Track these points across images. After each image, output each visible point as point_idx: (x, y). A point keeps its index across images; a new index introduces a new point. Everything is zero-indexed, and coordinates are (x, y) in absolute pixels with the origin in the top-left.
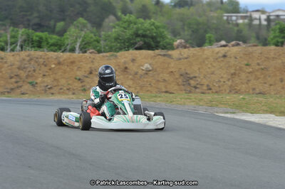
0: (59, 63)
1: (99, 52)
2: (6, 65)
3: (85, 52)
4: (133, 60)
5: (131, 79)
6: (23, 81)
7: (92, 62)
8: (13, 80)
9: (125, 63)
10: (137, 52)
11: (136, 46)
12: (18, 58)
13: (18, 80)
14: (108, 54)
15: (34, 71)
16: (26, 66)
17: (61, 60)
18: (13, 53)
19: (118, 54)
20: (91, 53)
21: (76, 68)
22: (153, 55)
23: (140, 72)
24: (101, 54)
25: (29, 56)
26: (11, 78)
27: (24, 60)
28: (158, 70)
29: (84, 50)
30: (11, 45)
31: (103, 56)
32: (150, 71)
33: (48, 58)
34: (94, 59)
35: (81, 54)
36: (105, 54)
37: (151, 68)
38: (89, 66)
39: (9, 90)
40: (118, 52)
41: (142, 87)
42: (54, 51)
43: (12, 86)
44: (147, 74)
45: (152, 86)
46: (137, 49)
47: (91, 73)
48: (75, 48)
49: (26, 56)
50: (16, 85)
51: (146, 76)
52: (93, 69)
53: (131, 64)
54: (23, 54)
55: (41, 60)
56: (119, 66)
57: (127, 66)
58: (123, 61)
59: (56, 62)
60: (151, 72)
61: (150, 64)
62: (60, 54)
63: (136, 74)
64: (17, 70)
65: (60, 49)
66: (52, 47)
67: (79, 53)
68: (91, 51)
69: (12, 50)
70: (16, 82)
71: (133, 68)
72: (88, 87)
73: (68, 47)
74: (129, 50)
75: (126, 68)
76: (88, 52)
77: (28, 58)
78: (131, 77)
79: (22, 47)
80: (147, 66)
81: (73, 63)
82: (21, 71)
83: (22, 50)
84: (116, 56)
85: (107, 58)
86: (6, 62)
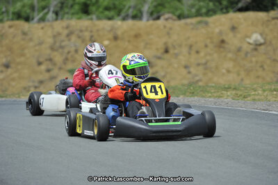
0: (116, 38)
1: (180, 17)
2: (31, 44)
3: (158, 18)
4: (233, 28)
5: (231, 59)
6: (60, 69)
7: (168, 34)
8: (43, 67)
9: (221, 33)
10: (240, 15)
11: (240, 5)
12: (49, 32)
13: (50, 67)
14: (194, 20)
15: (76, 51)
16: (63, 44)
17: (119, 33)
18: (42, 24)
19: (210, 20)
20: (167, 19)
21: (142, 44)
22: (266, 19)
23: (245, 47)
24: (183, 21)
25: (67, 27)
26: (40, 64)
27: (59, 34)
28: (274, 42)
29: (155, 15)
30: (39, 11)
31: (186, 24)
32: (261, 45)
33: (98, 31)
34: (171, 29)
35: (151, 22)
36: (189, 21)
37: (262, 41)
38: (164, 40)
39: (36, 84)
40: (211, 15)
41: (248, 72)
42: (110, 19)
43: (41, 77)
44: (256, 49)
45: (264, 69)
46: (241, 10)
47: (167, 51)
48: (141, 13)
49: (63, 28)
50: (47, 75)
51: (255, 53)
52: (170, 45)
53: (231, 35)
54: (59, 26)
55: (87, 35)
56: (211, 38)
57: (225, 38)
58: (217, 30)
59: (111, 36)
60: (263, 47)
61: (261, 34)
62: (118, 23)
63: (239, 50)
64: (48, 51)
65: (119, 15)
66: (107, 13)
67: (148, 20)
68: (167, 16)
69: (42, 20)
70: (48, 71)
71: (233, 41)
72: (163, 74)
73: (131, 12)
74: (228, 12)
75: (223, 41)
76: (162, 18)
77: (66, 32)
78: (230, 55)
79: (57, 13)
80: (256, 37)
81: (137, 36)
82: (56, 53)
83: (56, 19)
84: (206, 23)
85: (191, 27)
86: (31, 40)
